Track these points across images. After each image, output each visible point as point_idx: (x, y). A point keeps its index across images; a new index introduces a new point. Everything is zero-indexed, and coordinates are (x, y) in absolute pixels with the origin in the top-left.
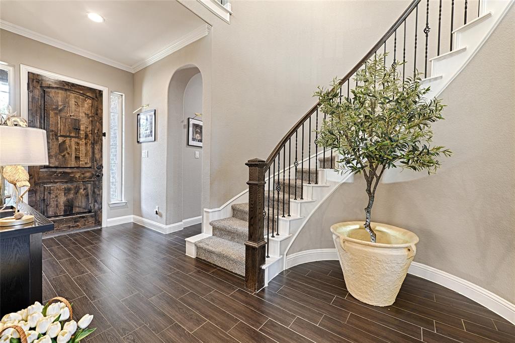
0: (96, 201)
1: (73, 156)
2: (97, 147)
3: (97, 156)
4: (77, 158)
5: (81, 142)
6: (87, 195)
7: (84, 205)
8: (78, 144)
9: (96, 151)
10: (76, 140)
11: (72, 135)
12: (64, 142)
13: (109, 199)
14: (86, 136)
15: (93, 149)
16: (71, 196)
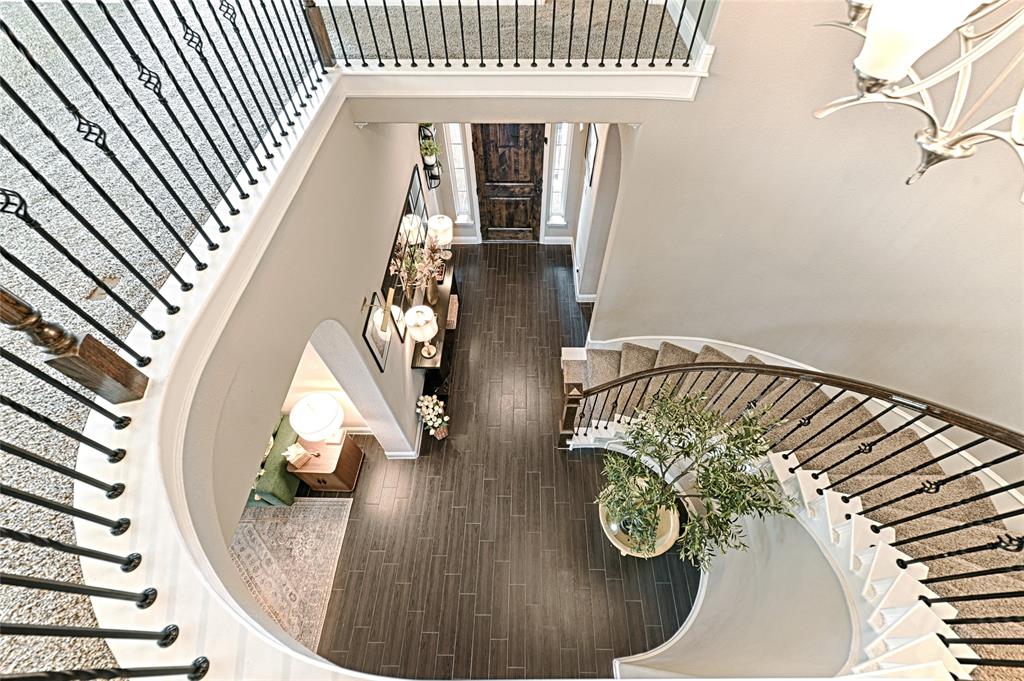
0: (534, 218)
1: (513, 169)
2: (537, 157)
3: (537, 168)
4: (517, 171)
5: (520, 152)
6: (526, 211)
7: (523, 220)
8: (517, 154)
9: (536, 162)
10: (515, 150)
11: (511, 144)
12: (504, 153)
13: (548, 218)
14: (526, 143)
15: (533, 158)
16: (512, 210)
